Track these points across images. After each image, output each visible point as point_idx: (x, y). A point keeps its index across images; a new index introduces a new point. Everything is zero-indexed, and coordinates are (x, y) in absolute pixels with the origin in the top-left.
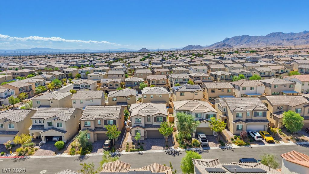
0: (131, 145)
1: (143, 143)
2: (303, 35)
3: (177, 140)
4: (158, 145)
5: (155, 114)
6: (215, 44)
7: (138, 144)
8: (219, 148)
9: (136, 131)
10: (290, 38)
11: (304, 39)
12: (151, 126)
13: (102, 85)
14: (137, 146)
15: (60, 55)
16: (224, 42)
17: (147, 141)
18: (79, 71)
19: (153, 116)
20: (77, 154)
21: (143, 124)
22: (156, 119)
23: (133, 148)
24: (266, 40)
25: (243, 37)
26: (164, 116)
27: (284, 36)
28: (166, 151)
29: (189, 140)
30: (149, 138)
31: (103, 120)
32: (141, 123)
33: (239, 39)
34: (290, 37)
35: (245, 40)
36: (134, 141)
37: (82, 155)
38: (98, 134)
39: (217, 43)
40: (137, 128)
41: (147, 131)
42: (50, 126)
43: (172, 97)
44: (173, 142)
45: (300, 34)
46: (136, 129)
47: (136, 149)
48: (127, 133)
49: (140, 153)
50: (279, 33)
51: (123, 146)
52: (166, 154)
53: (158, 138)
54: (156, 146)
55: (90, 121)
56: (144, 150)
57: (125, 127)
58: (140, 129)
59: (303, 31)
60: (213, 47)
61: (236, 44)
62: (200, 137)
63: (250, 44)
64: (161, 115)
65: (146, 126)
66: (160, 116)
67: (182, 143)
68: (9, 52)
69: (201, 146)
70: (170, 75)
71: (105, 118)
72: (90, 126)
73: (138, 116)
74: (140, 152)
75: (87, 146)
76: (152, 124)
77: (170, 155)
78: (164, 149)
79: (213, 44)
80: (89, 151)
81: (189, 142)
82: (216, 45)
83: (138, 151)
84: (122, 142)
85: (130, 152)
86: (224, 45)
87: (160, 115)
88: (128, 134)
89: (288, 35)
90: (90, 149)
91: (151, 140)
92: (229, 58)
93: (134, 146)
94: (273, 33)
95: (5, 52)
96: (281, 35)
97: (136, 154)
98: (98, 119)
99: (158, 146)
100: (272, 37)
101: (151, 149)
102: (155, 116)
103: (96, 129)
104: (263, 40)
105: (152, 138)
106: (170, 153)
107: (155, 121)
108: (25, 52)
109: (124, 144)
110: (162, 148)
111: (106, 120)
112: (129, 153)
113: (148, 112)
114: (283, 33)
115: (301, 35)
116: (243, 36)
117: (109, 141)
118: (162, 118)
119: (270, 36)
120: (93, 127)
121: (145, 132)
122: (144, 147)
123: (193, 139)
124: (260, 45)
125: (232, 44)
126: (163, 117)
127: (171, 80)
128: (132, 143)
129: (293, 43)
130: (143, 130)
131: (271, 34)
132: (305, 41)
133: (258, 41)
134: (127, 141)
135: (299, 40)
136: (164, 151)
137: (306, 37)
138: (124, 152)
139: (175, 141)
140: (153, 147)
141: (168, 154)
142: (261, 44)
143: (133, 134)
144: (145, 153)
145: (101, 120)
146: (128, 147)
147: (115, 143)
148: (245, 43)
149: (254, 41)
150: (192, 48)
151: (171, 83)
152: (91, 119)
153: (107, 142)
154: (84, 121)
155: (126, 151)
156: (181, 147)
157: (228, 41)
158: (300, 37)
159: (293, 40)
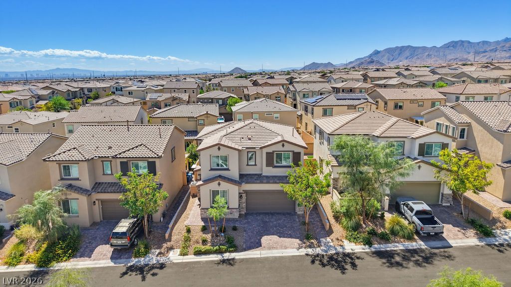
0: (197, 235)
1: (235, 229)
2: (504, 45)
3: (337, 218)
4: (281, 235)
5: (270, 143)
6: (357, 60)
7: (221, 231)
8: (478, 243)
9: (215, 193)
10: (481, 50)
11: (505, 51)
12: (259, 178)
13: (149, 104)
14: (215, 235)
15: (96, 78)
16: (370, 57)
17: (248, 223)
18: (112, 88)
19: (265, 151)
20: (28, 262)
21: (234, 173)
22: (272, 159)
23: (204, 242)
24: (441, 54)
25: (402, 49)
26: (297, 150)
27: (471, 46)
28: (310, 251)
29: (376, 218)
30: (252, 214)
31: (119, 161)
32: (228, 169)
33: (397, 52)
34: (482, 48)
35: (407, 53)
36: (208, 224)
37: (41, 267)
38: (103, 202)
39: (358, 59)
40: (217, 182)
41: (246, 192)
43: (301, 123)
44: (328, 224)
45: (498, 43)
46: (214, 186)
47: (213, 245)
48: (191, 199)
49: (224, 261)
50: (463, 42)
51: (174, 238)
52: (313, 262)
53: (278, 213)
54: (275, 238)
55: (77, 162)
56: (236, 249)
57: (188, 184)
58: (225, 186)
59: (504, 38)
61: (392, 61)
62: (411, 210)
63: (414, 60)
64: (288, 147)
65: (244, 178)
66: (285, 149)
67: (357, 228)
68: (12, 76)
69: (416, 237)
70: (291, 87)
71: (123, 155)
72: (78, 179)
73: (219, 149)
74: (227, 256)
75: (63, 238)
76: (260, 173)
77: (328, 267)
78: (300, 248)
79: (352, 60)
80: (65, 253)
81: (376, 225)
82: (358, 62)
83: (219, 252)
84: (170, 226)
85: (193, 256)
86: (372, 62)
87: (283, 145)
88: (194, 203)
89: (478, 45)
90: (68, 247)
91: (259, 218)
93: (208, 237)
94: (452, 42)
95: (7, 75)
96: (466, 44)
97: (212, 261)
98: (103, 159)
99: (280, 237)
100: (452, 48)
101: (258, 245)
102: (270, 150)
103: (98, 186)
104: (436, 54)
105: (260, 214)
106: (325, 261)
107: (270, 163)
108: (40, 75)
109: (178, 232)
110: (297, 242)
111: (125, 160)
112: (191, 258)
113: (249, 139)
114: (469, 42)
115: (501, 45)
116: (403, 47)
117: (132, 221)
118: (291, 154)
119: (448, 47)
120: (86, 183)
121: (241, 197)
122: (239, 240)
123: (388, 216)
125: (384, 60)
126: (293, 151)
127: (294, 95)
128: (200, 228)
129: (486, 57)
130: (234, 191)
131: (449, 43)
133: (428, 55)
134: (187, 223)
135: (497, 53)
136: (303, 252)
137: (509, 47)
138: (174, 256)
139: (332, 221)
140: (265, 240)
141: (317, 262)
142: (434, 59)
143: (206, 202)
144: (242, 260)
145: (111, 161)
146: (187, 240)
147: (149, 228)
148: (407, 58)
149: (420, 55)
150: (318, 67)
151: (294, 103)
152: (80, 157)
153: (123, 226)
154: (59, 162)
155: (181, 255)
156: (354, 239)
157: (378, 55)
158: (498, 48)
159: (486, 54)
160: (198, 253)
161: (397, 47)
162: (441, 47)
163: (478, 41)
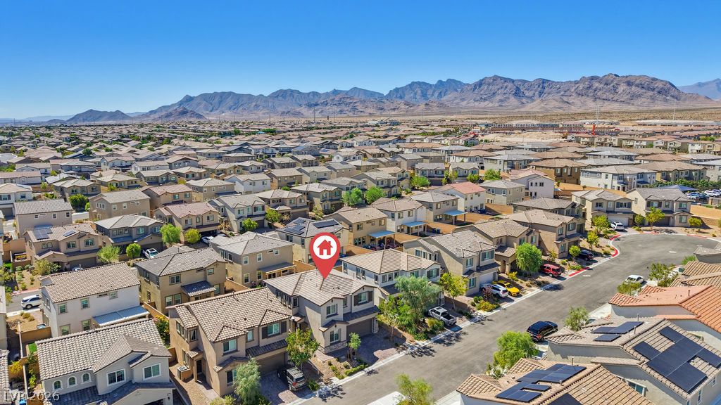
0: (338, 364)
2: (333, 98)
5: (355, 289)
6: (161, 109)
8: (472, 323)
10: (312, 103)
11: (335, 104)
14: (350, 361)
16: (180, 105)
19: (354, 295)
21: (341, 315)
23: (347, 367)
24: (271, 105)
27: (302, 97)
29: (422, 323)
34: (313, 100)
35: (230, 102)
39: (164, 107)
42: (117, 383)
45: (327, 94)
47: (354, 367)
49: (370, 373)
50: (292, 91)
51: (323, 372)
54: (381, 352)
56: (369, 364)
58: (339, 326)
59: (332, 90)
60: (156, 116)
61: (211, 111)
62: (438, 313)
65: (347, 316)
67: (417, 331)
72: (237, 351)
73: (332, 301)
74: (368, 370)
76: (353, 311)
78: (399, 352)
81: (424, 327)
82: (164, 113)
83: (361, 369)
85: (348, 377)
86: (184, 113)
87: (363, 289)
89: (308, 96)
92: (256, 149)
93: (346, 363)
94: (281, 91)
96: (295, 95)
97: (362, 376)
99: (383, 350)
100: (280, 98)
101: (376, 358)
104: (265, 105)
107: (356, 303)
109: (321, 367)
110: (393, 350)
112: (348, 379)
113: (339, 289)
114: (299, 92)
115: (330, 98)
118: (367, 293)
119: (277, 97)
122: (364, 359)
123: (426, 320)
124: (260, 113)
125: (201, 110)
128: (335, 360)
131: (277, 91)
132: (338, 110)
133: (256, 105)
135: (328, 107)
136: (403, 353)
137: (338, 101)
138: (338, 381)
140: (377, 354)
144: (378, 369)
146: (335, 370)
148: (230, 108)
149: (246, 106)
153: (296, 373)
155: (340, 379)
156: (420, 339)
157: (191, 102)
158: (329, 101)
159: (319, 107)
160: (351, 374)
161: (216, 94)
162: (269, 96)
163: (308, 92)
